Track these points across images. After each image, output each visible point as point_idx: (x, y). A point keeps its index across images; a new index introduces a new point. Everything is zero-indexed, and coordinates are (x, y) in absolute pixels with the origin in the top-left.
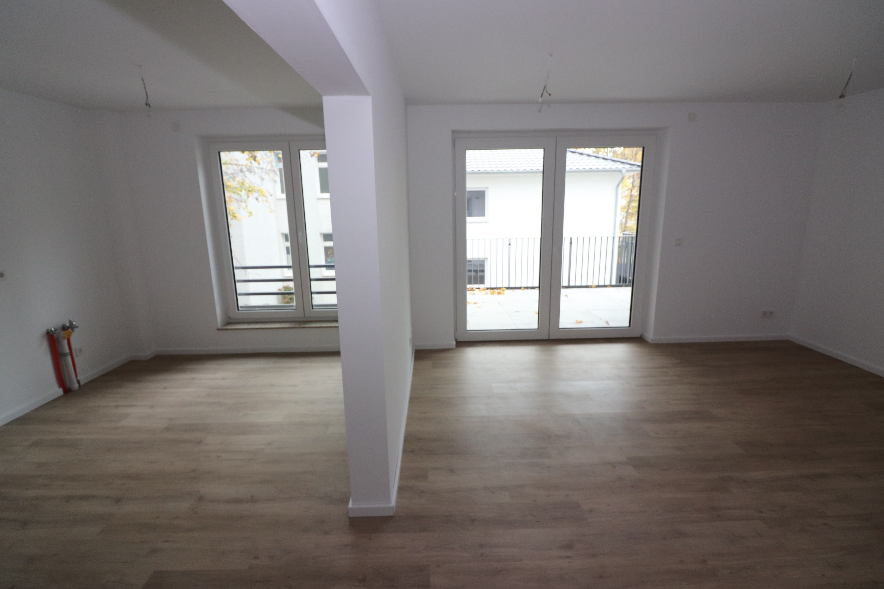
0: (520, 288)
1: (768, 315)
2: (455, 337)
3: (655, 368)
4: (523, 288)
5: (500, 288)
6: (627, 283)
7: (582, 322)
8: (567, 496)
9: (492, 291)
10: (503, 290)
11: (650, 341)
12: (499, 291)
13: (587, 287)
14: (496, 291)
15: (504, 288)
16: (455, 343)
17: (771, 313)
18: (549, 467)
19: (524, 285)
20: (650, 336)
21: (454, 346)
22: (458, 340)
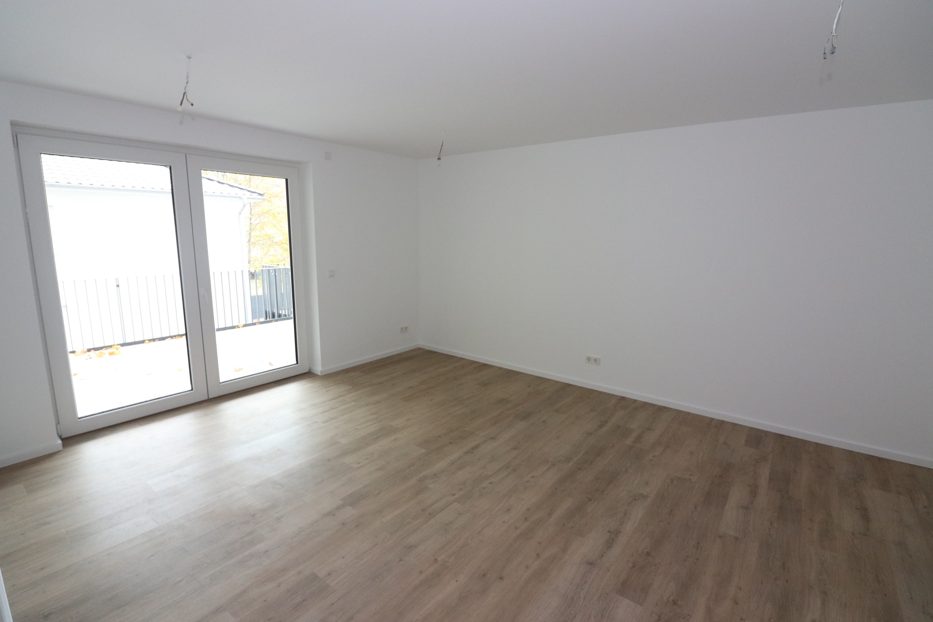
0: (143, 342)
1: (404, 330)
2: (58, 434)
3: (333, 399)
4: (147, 341)
5: (111, 346)
6: (276, 318)
7: (242, 369)
8: (300, 573)
9: (97, 352)
10: (117, 349)
11: (319, 374)
12: (110, 350)
13: (233, 327)
14: (106, 352)
15: (118, 345)
16: (60, 442)
17: (406, 328)
18: (267, 551)
19: (147, 337)
20: (319, 369)
21: (61, 448)
22: (63, 437)
